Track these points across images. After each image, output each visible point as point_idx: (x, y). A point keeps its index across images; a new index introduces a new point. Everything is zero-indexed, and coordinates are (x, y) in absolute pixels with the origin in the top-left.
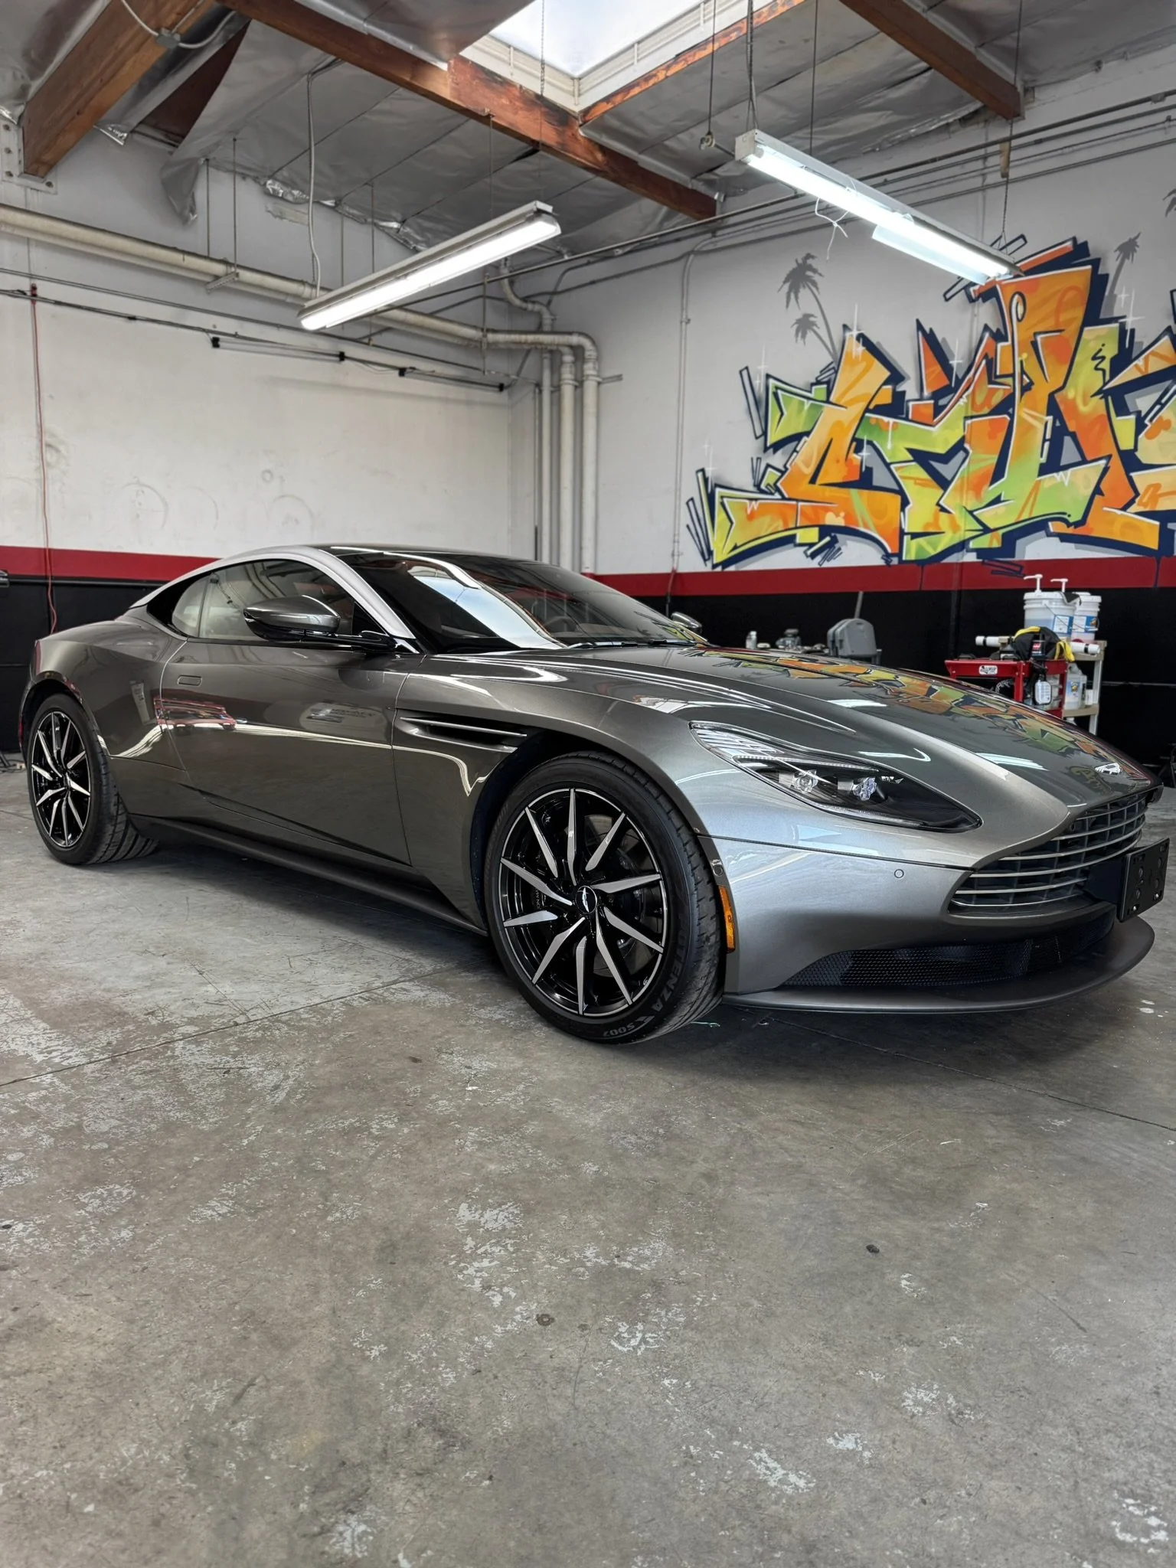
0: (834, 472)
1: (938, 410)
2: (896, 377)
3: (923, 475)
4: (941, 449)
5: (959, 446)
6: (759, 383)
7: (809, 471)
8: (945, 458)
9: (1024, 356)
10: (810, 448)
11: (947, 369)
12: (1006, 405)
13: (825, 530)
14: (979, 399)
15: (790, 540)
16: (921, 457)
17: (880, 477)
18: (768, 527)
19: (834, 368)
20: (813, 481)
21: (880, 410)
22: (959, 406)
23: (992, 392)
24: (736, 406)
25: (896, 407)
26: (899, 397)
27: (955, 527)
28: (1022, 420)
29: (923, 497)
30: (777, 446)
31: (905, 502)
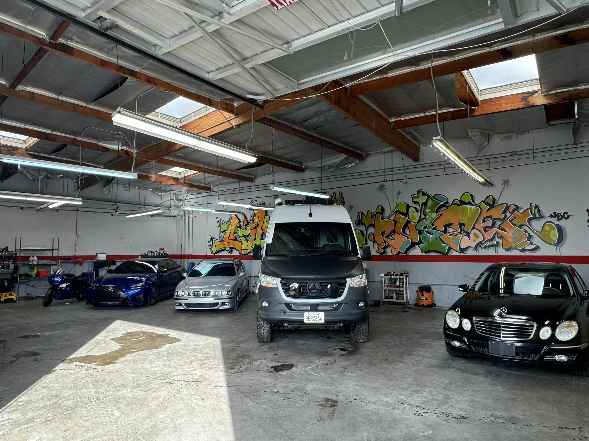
0: (232, 237)
1: (246, 228)
2: (240, 222)
3: (244, 239)
4: (247, 235)
5: (249, 234)
6: (219, 220)
7: (228, 237)
8: (248, 236)
9: (257, 220)
10: (228, 232)
11: (247, 221)
12: (255, 228)
13: (231, 248)
14: (252, 226)
15: (225, 250)
16: (244, 236)
17: (238, 239)
18: (221, 247)
19: (231, 219)
20: (228, 239)
21: (238, 227)
22: (249, 227)
23: (253, 226)
24: (216, 224)
25: (240, 227)
26: (240, 225)
27: (250, 249)
28: (258, 231)
29: (245, 243)
30: (223, 232)
31: (242, 244)
